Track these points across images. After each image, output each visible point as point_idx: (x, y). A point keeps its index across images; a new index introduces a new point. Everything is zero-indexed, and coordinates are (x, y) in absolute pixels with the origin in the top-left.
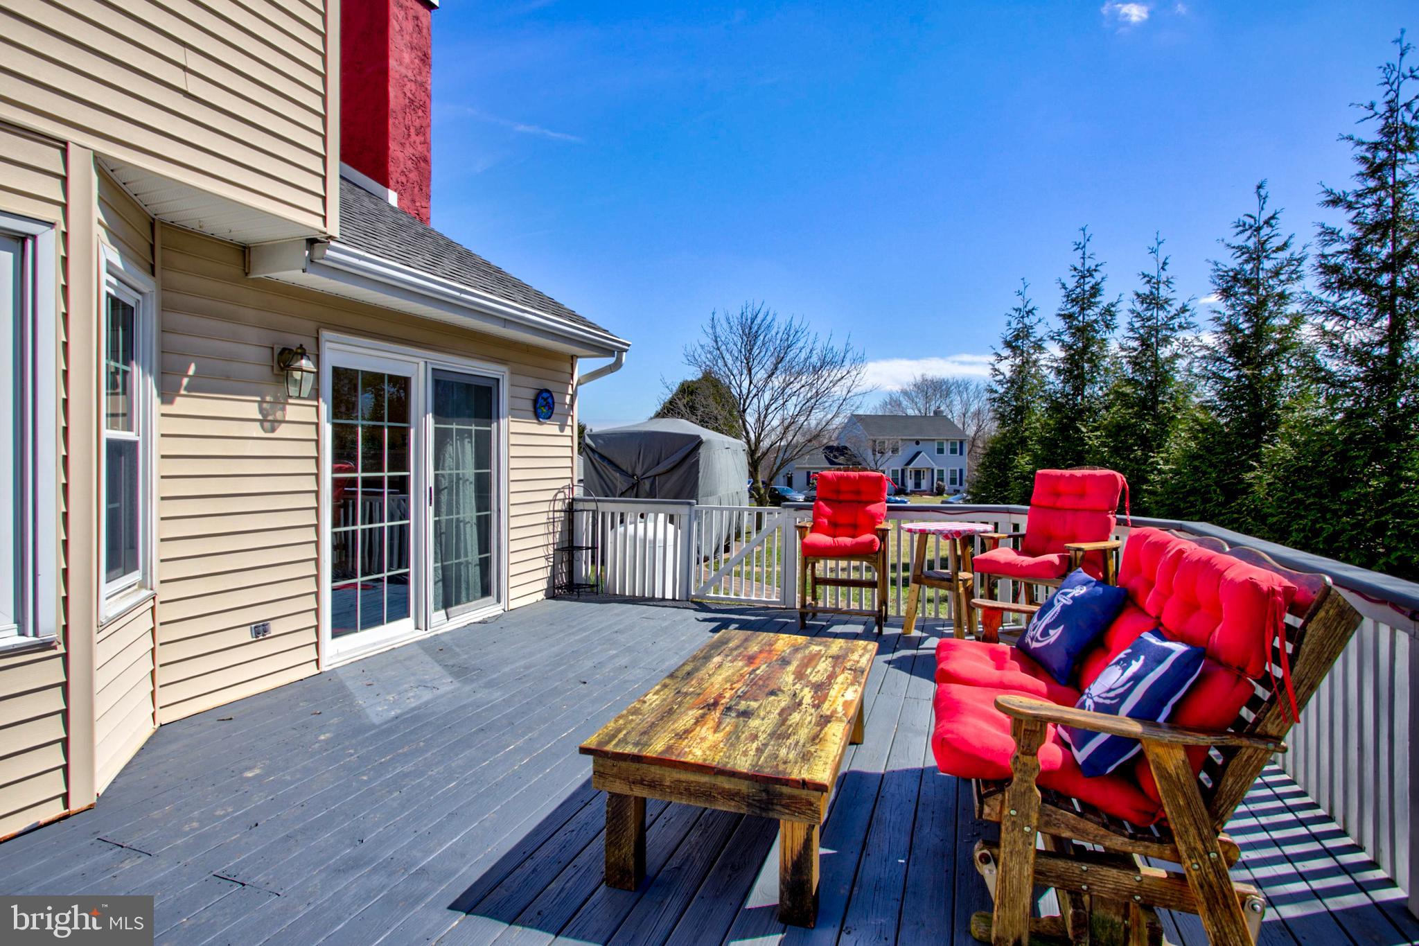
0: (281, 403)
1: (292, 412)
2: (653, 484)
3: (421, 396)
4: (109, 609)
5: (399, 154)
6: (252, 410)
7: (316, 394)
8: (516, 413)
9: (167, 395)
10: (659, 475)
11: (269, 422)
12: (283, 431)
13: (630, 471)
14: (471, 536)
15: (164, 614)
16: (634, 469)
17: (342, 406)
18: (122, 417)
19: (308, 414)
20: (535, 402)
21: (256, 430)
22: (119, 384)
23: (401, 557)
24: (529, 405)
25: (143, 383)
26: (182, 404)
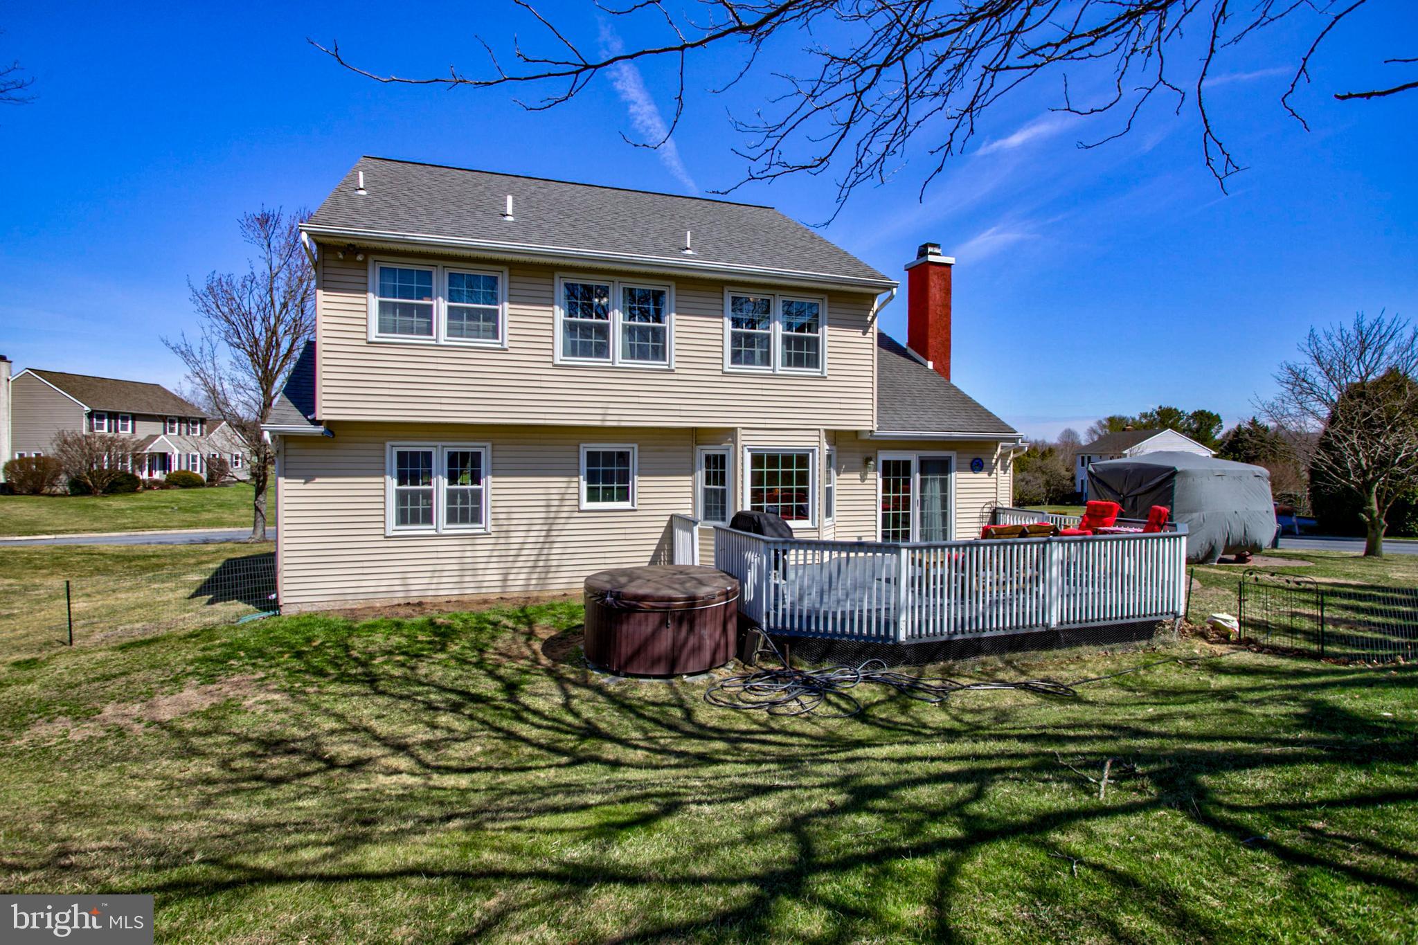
0: (866, 474)
1: (869, 476)
2: (1134, 501)
3: (915, 466)
4: (826, 524)
5: (932, 342)
6: (858, 476)
7: (876, 470)
8: (960, 470)
9: (838, 474)
10: (1140, 494)
11: (863, 479)
12: (866, 482)
13: (1119, 492)
14: (938, 520)
15: (838, 529)
16: (1122, 490)
17: (885, 473)
18: (829, 480)
19: (874, 476)
20: (972, 464)
21: (859, 482)
22: (828, 472)
23: (906, 523)
24: (969, 466)
25: (833, 472)
26: (842, 476)
